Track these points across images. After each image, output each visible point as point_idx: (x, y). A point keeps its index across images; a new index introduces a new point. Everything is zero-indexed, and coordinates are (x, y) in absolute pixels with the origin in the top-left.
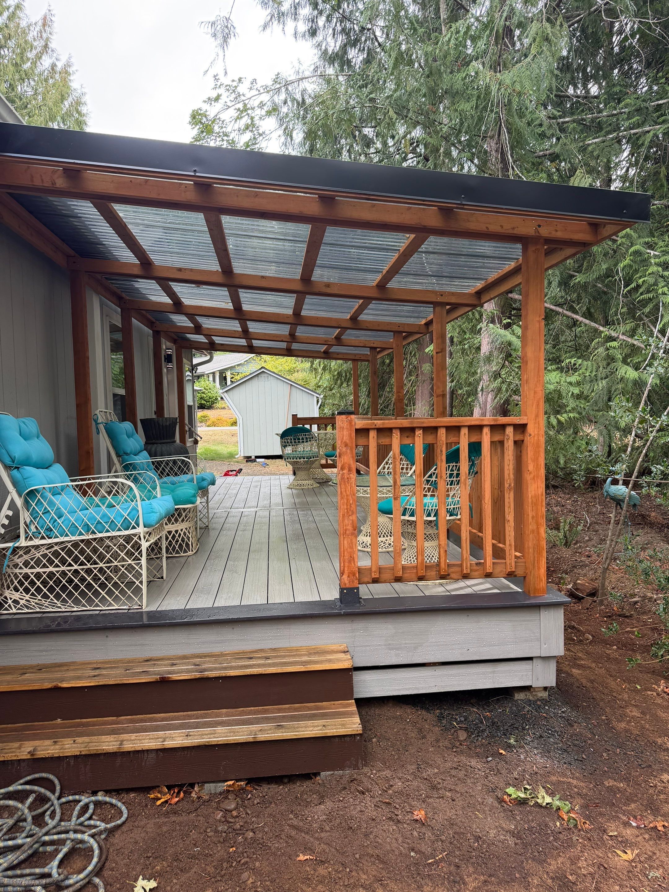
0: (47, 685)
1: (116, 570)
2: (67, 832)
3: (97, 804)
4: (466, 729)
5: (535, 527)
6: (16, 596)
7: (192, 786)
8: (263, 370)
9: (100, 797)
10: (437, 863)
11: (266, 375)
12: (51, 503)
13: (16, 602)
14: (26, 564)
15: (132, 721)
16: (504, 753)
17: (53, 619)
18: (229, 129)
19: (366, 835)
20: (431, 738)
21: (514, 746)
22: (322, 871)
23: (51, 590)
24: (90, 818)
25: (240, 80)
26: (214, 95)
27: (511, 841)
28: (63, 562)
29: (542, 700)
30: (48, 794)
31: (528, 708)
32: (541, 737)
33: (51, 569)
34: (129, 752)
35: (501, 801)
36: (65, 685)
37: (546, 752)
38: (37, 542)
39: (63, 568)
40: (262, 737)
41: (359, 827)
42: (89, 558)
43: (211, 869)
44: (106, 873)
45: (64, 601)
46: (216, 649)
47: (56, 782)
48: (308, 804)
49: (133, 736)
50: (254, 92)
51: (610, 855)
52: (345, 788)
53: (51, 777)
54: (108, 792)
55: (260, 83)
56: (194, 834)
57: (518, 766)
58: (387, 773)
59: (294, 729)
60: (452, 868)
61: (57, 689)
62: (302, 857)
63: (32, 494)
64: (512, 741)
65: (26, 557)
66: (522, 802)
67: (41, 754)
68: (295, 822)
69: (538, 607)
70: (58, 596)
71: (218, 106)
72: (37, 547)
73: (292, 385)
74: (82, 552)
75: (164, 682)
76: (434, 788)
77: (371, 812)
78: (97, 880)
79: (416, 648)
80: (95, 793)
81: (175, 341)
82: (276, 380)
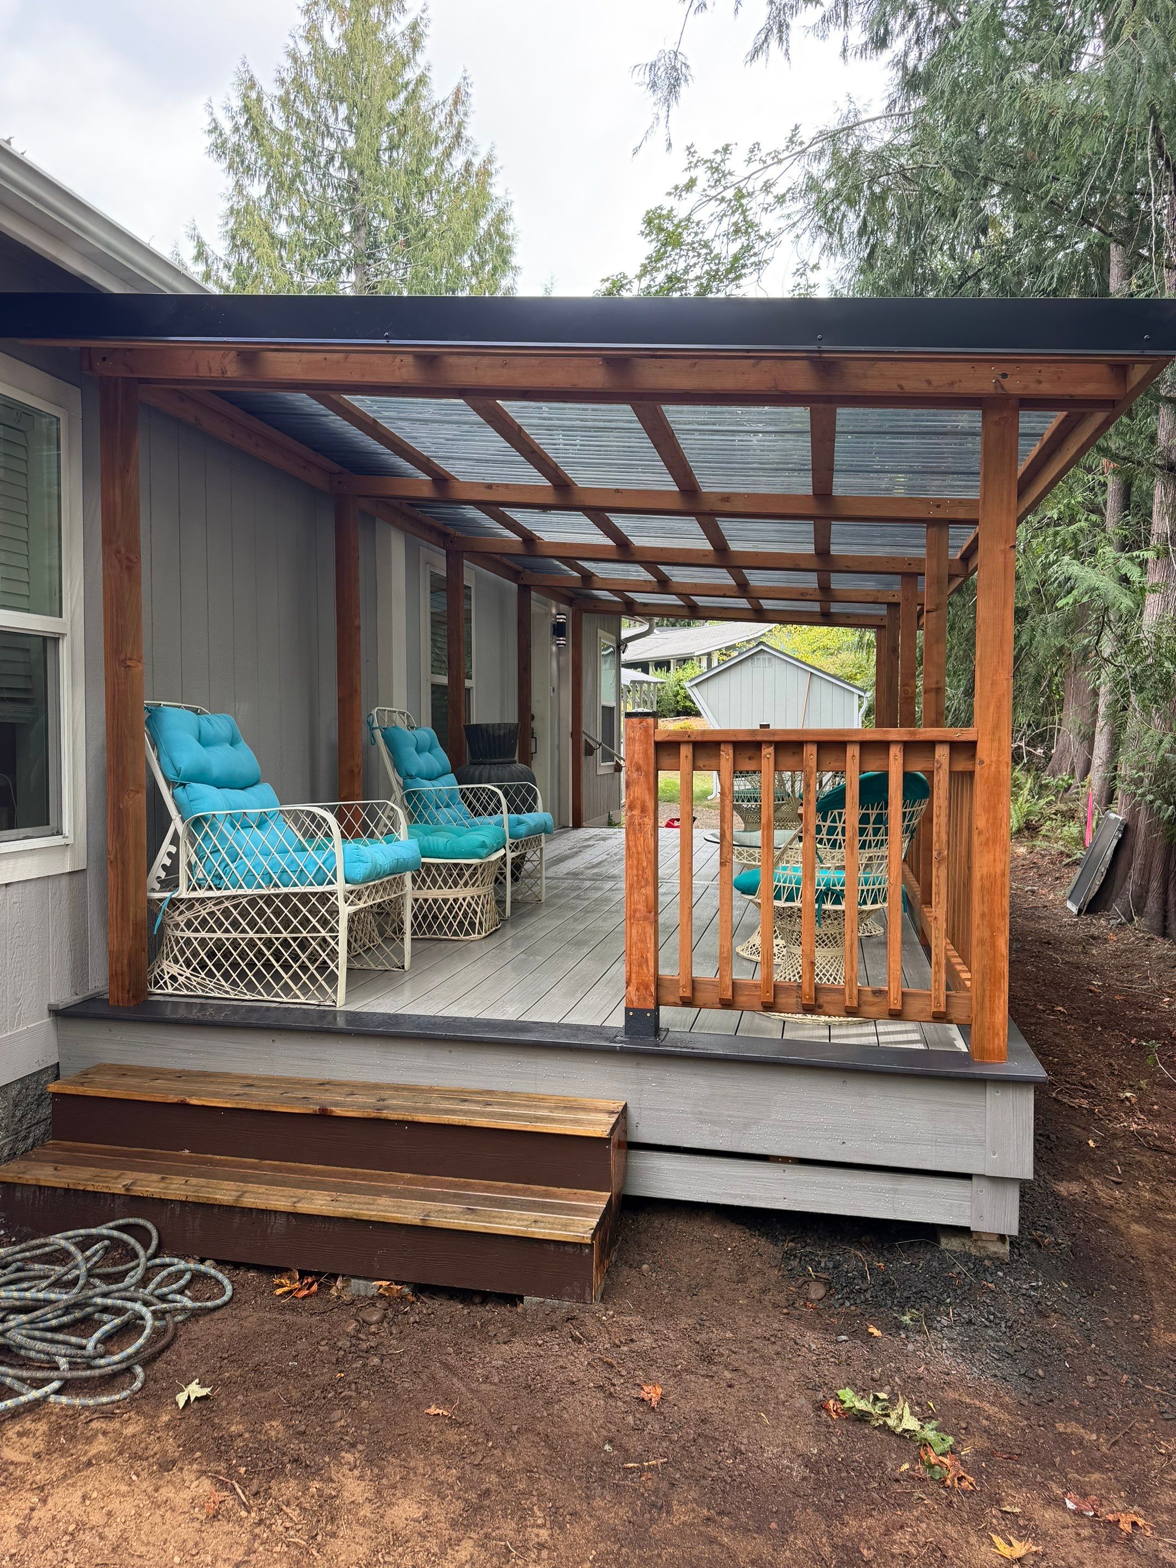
0: (172, 1099)
1: (304, 945)
2: (134, 1300)
3: (197, 1277)
4: (828, 1284)
5: (987, 934)
6: (175, 969)
7: (334, 1277)
8: (761, 647)
9: (208, 1268)
10: (641, 1470)
11: (766, 656)
12: (223, 838)
13: (173, 978)
14: (189, 924)
15: (276, 1169)
16: (877, 1333)
17: (220, 1008)
18: (708, 235)
19: (548, 1403)
20: (754, 1284)
21: (906, 1328)
22: (452, 1436)
23: (219, 966)
24: (181, 1292)
25: (726, 149)
26: (683, 180)
27: (798, 1471)
28: (235, 925)
29: (994, 1258)
30: (138, 1247)
31: (960, 1267)
32: (970, 1322)
33: (219, 934)
34: (251, 1210)
35: (821, 1407)
36: (194, 1101)
37: (968, 1349)
38: (201, 894)
39: (234, 935)
40: (437, 1221)
41: (545, 1389)
42: (269, 923)
43: (296, 1395)
44: (159, 1365)
45: (234, 983)
46: (424, 1080)
47: (154, 1234)
48: (488, 1339)
49: (263, 1189)
50: (756, 166)
51: (973, 1540)
52: (553, 1329)
53: (149, 1226)
54: (220, 1263)
55: (765, 148)
56: (302, 1344)
57: (891, 1359)
58: (635, 1320)
59: (490, 1218)
60: (664, 1485)
61: (184, 1105)
62: (433, 1410)
63: (198, 823)
64: (906, 1319)
65: (189, 915)
66: (862, 1418)
67: (138, 1190)
68: (451, 1360)
69: (981, 1082)
70: (226, 976)
71: (692, 198)
72: (202, 901)
73: (814, 673)
74: (261, 913)
75: (324, 1116)
76: (708, 1359)
77: (576, 1373)
78: (138, 1370)
79: (746, 1126)
80: (202, 1261)
81: (570, 602)
82: (784, 665)
